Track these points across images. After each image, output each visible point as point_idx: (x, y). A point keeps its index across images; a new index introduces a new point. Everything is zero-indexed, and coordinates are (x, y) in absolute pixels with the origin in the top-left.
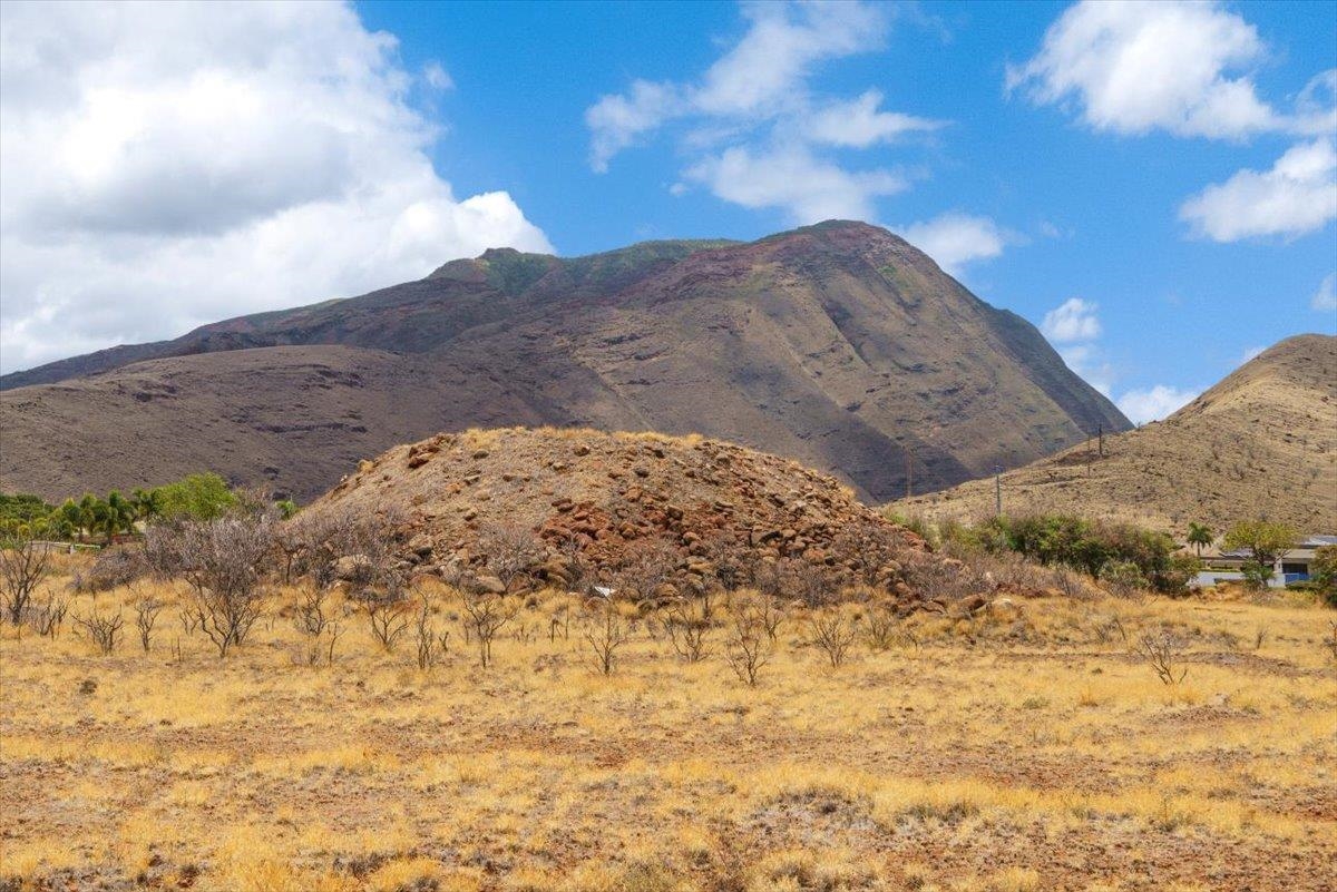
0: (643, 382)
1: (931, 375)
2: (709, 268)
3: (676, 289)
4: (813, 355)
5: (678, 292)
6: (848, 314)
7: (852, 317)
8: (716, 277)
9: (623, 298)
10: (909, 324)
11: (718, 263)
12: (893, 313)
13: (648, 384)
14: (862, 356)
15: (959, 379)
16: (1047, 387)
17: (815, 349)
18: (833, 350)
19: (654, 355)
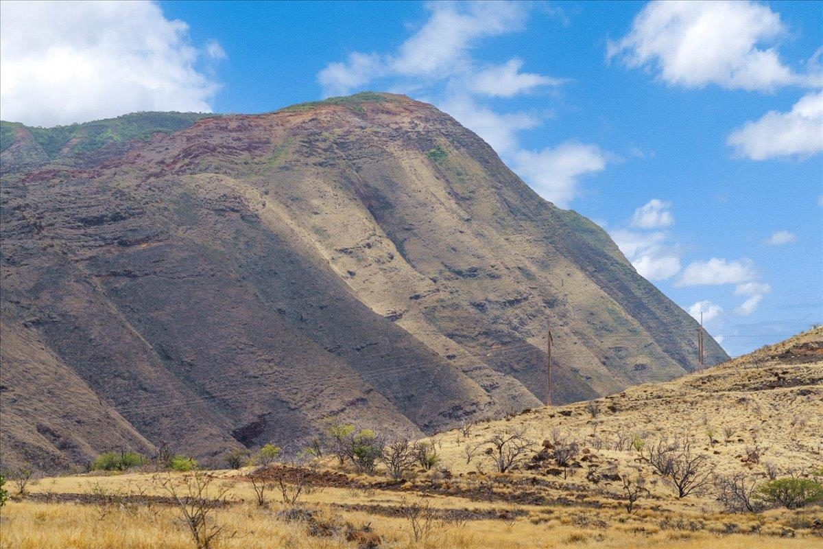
0: (129, 274)
1: (488, 282)
2: (216, 140)
3: (174, 163)
4: (344, 251)
5: (177, 166)
6: (387, 203)
7: (393, 207)
8: (225, 150)
9: (107, 171)
10: (461, 218)
11: (227, 134)
12: (442, 203)
13: (135, 276)
14: (404, 255)
15: (522, 288)
16: (625, 302)
17: (348, 243)
18: (369, 246)
19: (143, 241)
